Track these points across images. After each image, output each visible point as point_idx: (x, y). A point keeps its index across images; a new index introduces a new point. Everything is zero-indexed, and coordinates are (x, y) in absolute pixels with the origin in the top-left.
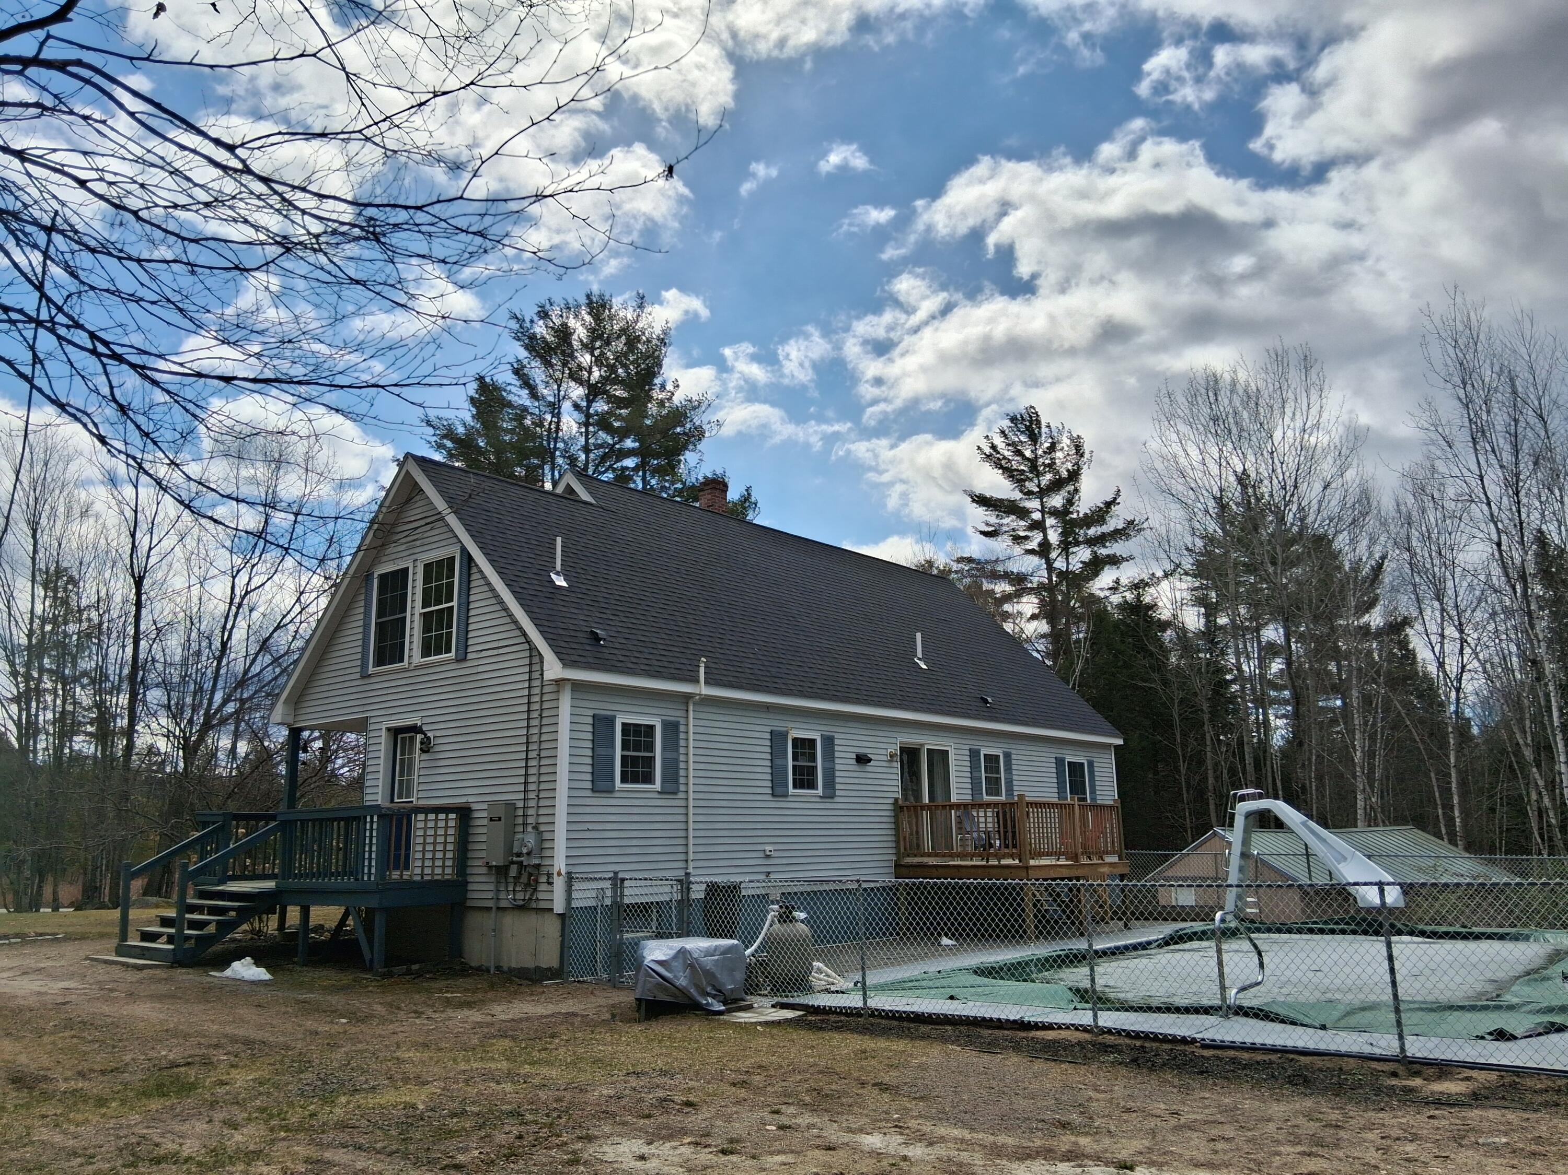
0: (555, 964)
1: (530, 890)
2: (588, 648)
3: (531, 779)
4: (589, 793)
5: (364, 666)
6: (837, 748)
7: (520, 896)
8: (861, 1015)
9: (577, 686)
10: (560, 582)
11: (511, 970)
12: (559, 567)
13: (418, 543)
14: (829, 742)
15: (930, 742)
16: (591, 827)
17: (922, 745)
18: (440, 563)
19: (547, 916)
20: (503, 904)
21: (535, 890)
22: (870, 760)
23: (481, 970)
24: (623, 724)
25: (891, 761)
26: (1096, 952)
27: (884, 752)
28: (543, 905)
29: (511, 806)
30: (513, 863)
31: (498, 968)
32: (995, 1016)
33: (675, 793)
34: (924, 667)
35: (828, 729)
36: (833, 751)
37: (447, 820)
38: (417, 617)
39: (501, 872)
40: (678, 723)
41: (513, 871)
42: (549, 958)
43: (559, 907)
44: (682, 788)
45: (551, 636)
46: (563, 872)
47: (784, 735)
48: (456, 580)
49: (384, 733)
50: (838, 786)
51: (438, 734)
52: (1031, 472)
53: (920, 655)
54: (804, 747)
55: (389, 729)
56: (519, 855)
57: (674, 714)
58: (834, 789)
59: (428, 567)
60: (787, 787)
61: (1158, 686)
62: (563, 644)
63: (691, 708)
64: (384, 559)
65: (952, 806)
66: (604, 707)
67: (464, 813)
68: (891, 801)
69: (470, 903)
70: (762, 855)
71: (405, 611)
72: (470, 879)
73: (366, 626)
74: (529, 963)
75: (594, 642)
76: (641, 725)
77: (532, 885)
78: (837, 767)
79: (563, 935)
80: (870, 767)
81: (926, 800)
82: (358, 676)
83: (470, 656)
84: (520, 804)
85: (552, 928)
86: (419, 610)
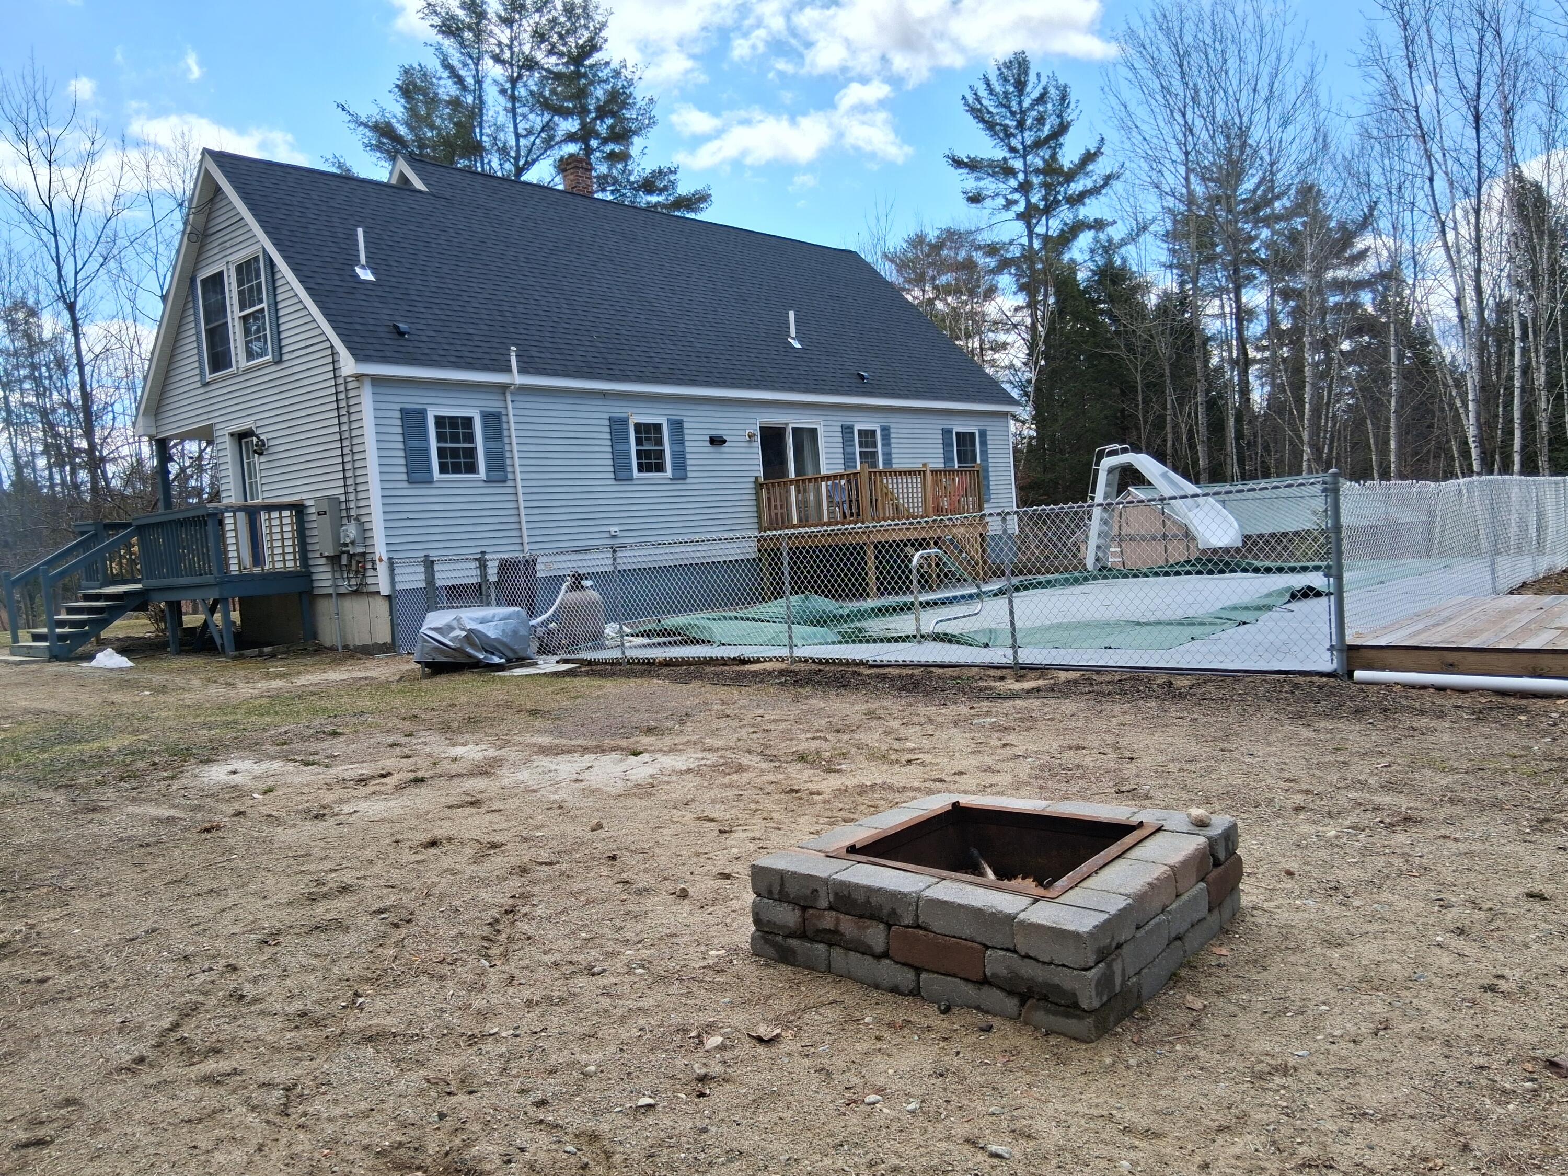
0: (388, 640)
1: (360, 576)
2: (388, 342)
3: (349, 474)
4: (405, 485)
5: (202, 374)
6: (686, 431)
7: (353, 582)
8: (620, 664)
9: (377, 381)
10: (366, 275)
11: (356, 647)
12: (363, 260)
13: (228, 244)
14: (677, 426)
15: (793, 421)
16: (411, 516)
17: (787, 424)
18: (248, 263)
19: (377, 597)
20: (342, 590)
21: (364, 576)
22: (724, 442)
23: (332, 649)
24: (436, 417)
25: (750, 441)
26: (921, 603)
27: (742, 433)
28: (372, 589)
29: (333, 500)
30: (343, 552)
31: (346, 647)
32: (719, 656)
33: (505, 481)
34: (798, 346)
35: (676, 412)
36: (682, 435)
37: (281, 518)
38: (237, 320)
39: (334, 560)
40: (500, 413)
41: (344, 561)
42: (383, 635)
43: (385, 590)
44: (510, 476)
45: (346, 332)
46: (385, 558)
47: (624, 422)
48: (263, 279)
49: (227, 438)
50: (689, 468)
51: (270, 436)
52: (1017, 127)
53: (793, 334)
54: (647, 432)
55: (232, 435)
56: (346, 545)
57: (492, 404)
58: (685, 471)
59: (239, 269)
60: (631, 470)
61: (1123, 353)
62: (357, 339)
63: (509, 398)
64: (204, 263)
65: (823, 478)
66: (413, 400)
67: (299, 509)
68: (753, 479)
69: (316, 592)
70: (607, 535)
71: (226, 316)
72: (313, 570)
73: (198, 334)
74: (368, 642)
75: (396, 336)
76: (457, 418)
77: (361, 572)
78: (688, 450)
79: (391, 614)
80: (725, 448)
81: (792, 474)
82: (199, 384)
83: (285, 357)
84: (343, 498)
85: (382, 608)
86: (238, 314)
